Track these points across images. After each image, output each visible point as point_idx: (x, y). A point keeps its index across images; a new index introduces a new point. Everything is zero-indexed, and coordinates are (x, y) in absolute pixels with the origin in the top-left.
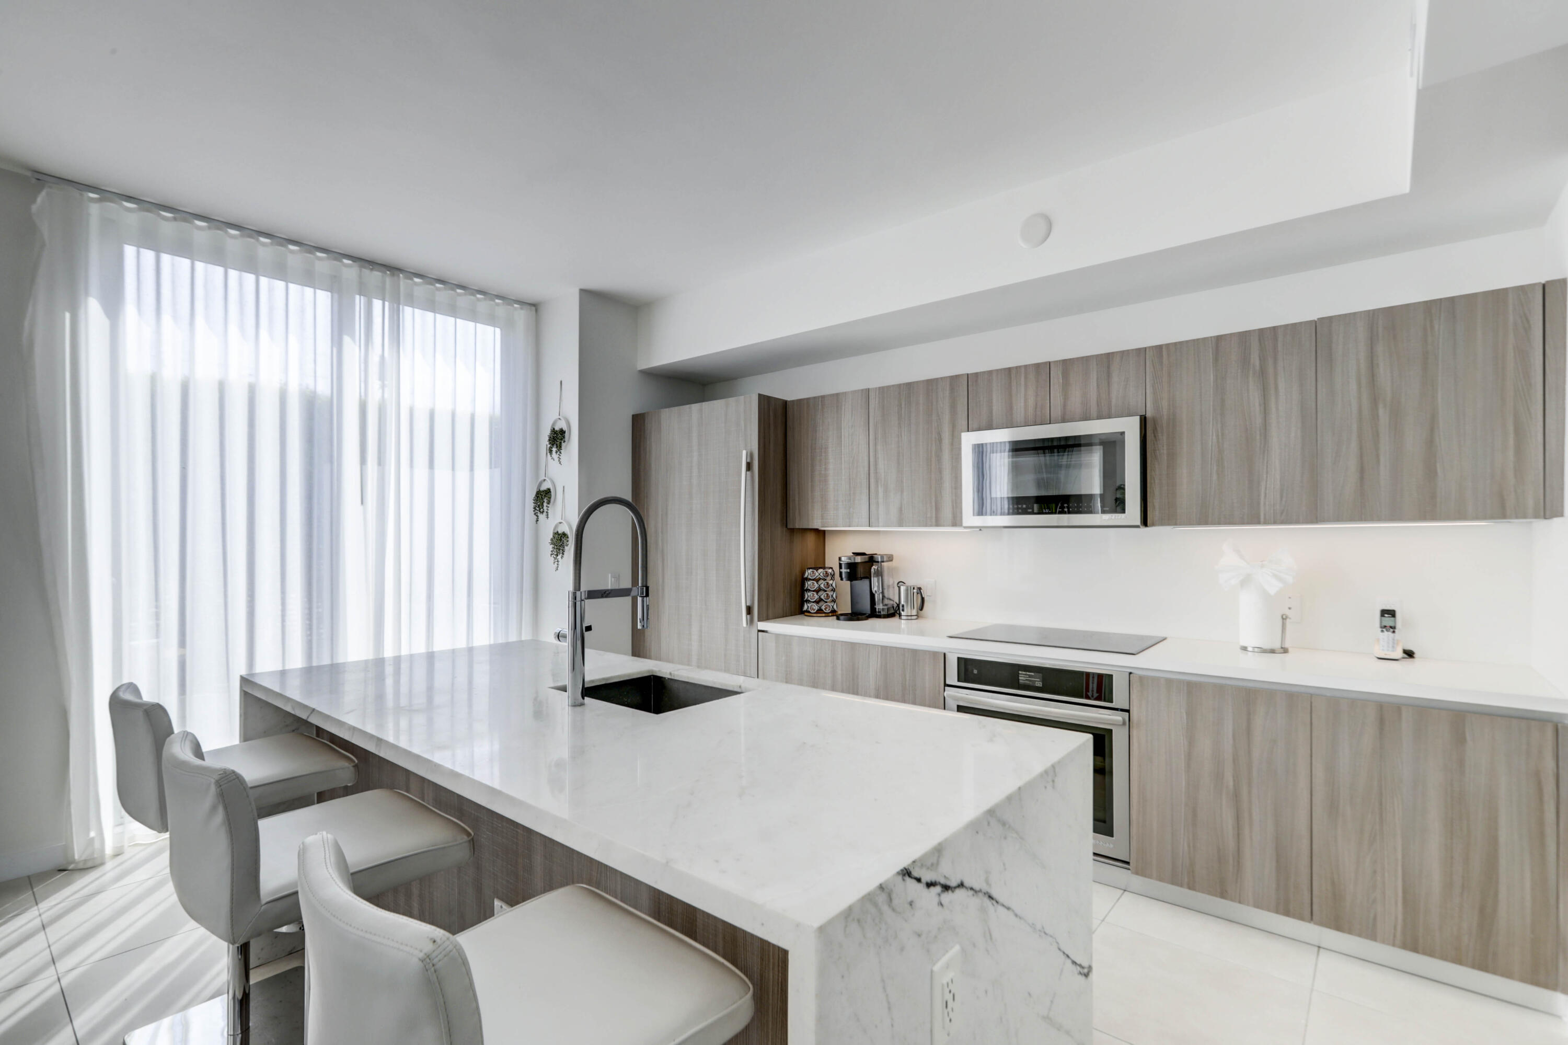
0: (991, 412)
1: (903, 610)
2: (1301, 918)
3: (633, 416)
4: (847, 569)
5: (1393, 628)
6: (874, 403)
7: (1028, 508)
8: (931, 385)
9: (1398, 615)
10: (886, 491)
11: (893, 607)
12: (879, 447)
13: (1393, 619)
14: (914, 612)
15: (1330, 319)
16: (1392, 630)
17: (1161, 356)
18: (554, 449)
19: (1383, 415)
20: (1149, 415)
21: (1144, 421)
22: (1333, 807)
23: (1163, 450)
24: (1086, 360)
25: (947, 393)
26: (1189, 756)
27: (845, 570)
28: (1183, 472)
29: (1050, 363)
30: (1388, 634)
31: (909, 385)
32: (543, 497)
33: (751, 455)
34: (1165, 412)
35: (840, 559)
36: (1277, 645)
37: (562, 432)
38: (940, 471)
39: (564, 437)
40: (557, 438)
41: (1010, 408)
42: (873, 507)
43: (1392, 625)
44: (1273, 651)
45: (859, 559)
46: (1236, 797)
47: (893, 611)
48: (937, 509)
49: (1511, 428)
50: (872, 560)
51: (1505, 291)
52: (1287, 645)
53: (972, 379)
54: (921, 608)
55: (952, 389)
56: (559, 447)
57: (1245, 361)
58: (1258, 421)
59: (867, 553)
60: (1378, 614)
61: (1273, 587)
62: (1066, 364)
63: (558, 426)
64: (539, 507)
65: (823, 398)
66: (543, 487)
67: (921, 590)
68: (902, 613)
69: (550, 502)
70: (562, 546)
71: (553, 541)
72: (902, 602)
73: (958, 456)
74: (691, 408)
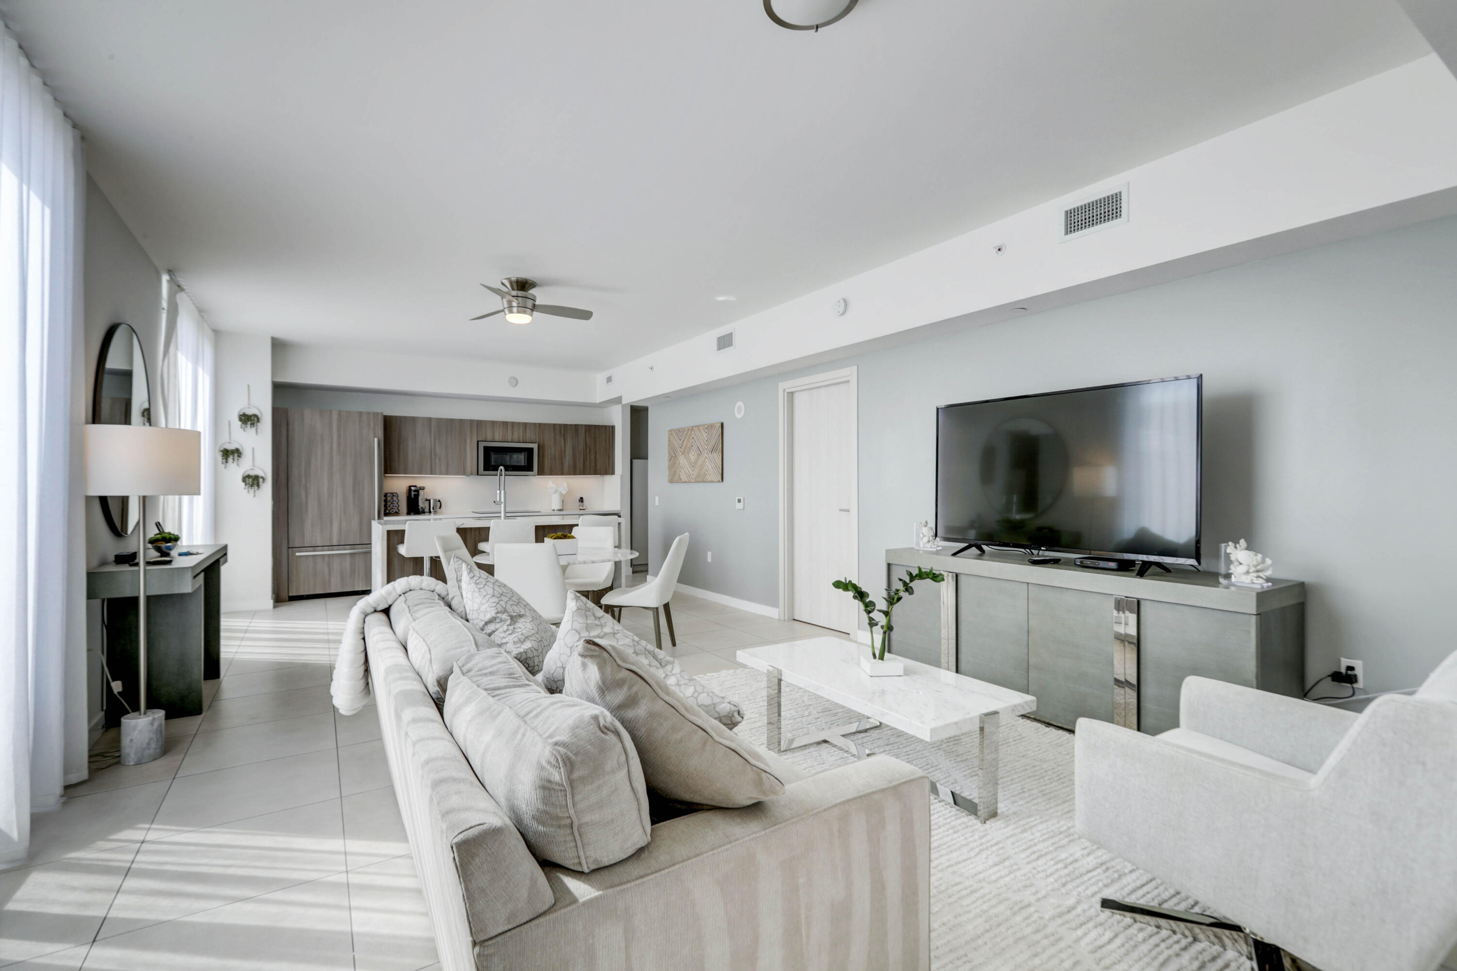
0: (486, 435)
4: (415, 492)
6: (433, 424)
8: (461, 422)
9: (583, 498)
10: (440, 460)
11: (427, 509)
12: (436, 442)
14: (436, 511)
15: (578, 424)
16: (582, 502)
17: (540, 426)
18: (247, 426)
20: (539, 443)
23: (543, 454)
24: (519, 424)
28: (548, 460)
29: (507, 422)
31: (451, 420)
32: (229, 454)
33: (379, 440)
34: (542, 443)
37: (255, 417)
38: (465, 453)
39: (257, 420)
41: (492, 434)
42: (433, 467)
44: (561, 510)
45: (412, 489)
48: (464, 468)
50: (416, 489)
52: (563, 508)
53: (478, 422)
54: (440, 508)
55: (470, 425)
57: (561, 432)
58: (563, 446)
59: (418, 487)
62: (512, 423)
63: (250, 412)
64: (227, 459)
65: (405, 417)
66: (231, 447)
67: (439, 501)
68: (432, 510)
69: (239, 457)
70: (257, 483)
71: (244, 480)
72: (432, 506)
73: (474, 448)
74: (331, 412)
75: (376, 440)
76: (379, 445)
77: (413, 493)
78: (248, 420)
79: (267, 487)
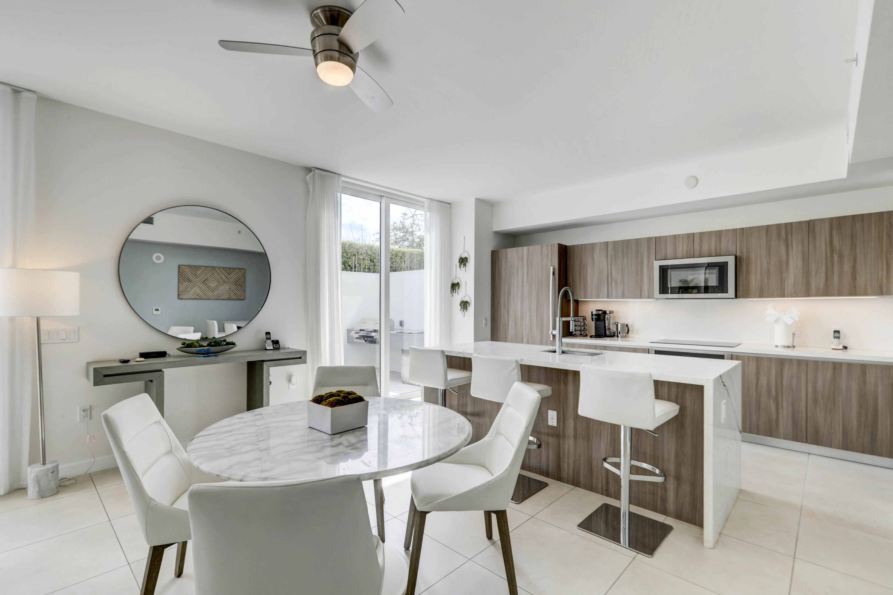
0: (667, 252)
1: (620, 334)
2: (803, 442)
3: (492, 251)
4: (596, 316)
5: (839, 338)
6: (610, 247)
7: (684, 291)
8: (638, 242)
9: (841, 332)
10: (616, 283)
11: (613, 333)
12: (613, 266)
13: (838, 334)
14: (624, 335)
15: (815, 220)
16: (838, 338)
17: (743, 232)
18: (462, 266)
19: (836, 257)
20: (738, 255)
21: (736, 257)
22: (815, 400)
23: (744, 269)
24: (710, 233)
25: (646, 244)
26: (757, 385)
27: (595, 317)
28: (753, 278)
29: (694, 233)
30: (836, 340)
31: (628, 241)
32: (455, 286)
33: (554, 269)
34: (745, 254)
35: (592, 312)
36: (790, 344)
37: (466, 258)
38: (642, 276)
39: (467, 261)
40: (463, 261)
41: (675, 251)
42: (610, 291)
43: (838, 336)
44: (789, 347)
45: (600, 312)
46: (777, 398)
47: (613, 335)
48: (641, 292)
49: (885, 262)
50: (605, 313)
51: (883, 212)
52: (795, 345)
53: (657, 239)
54: (628, 333)
55: (648, 243)
56: (465, 265)
57: (779, 235)
58: (784, 258)
59: (603, 310)
60: (832, 332)
61: (790, 322)
62: (701, 234)
63: (464, 256)
64: (453, 290)
65: (585, 244)
66: (455, 282)
67: (627, 325)
68: (619, 335)
69: (459, 288)
70: (467, 307)
71: (461, 304)
72: (619, 330)
73: (651, 270)
74: (523, 248)
75: (552, 268)
76: (554, 273)
79: (471, 308)
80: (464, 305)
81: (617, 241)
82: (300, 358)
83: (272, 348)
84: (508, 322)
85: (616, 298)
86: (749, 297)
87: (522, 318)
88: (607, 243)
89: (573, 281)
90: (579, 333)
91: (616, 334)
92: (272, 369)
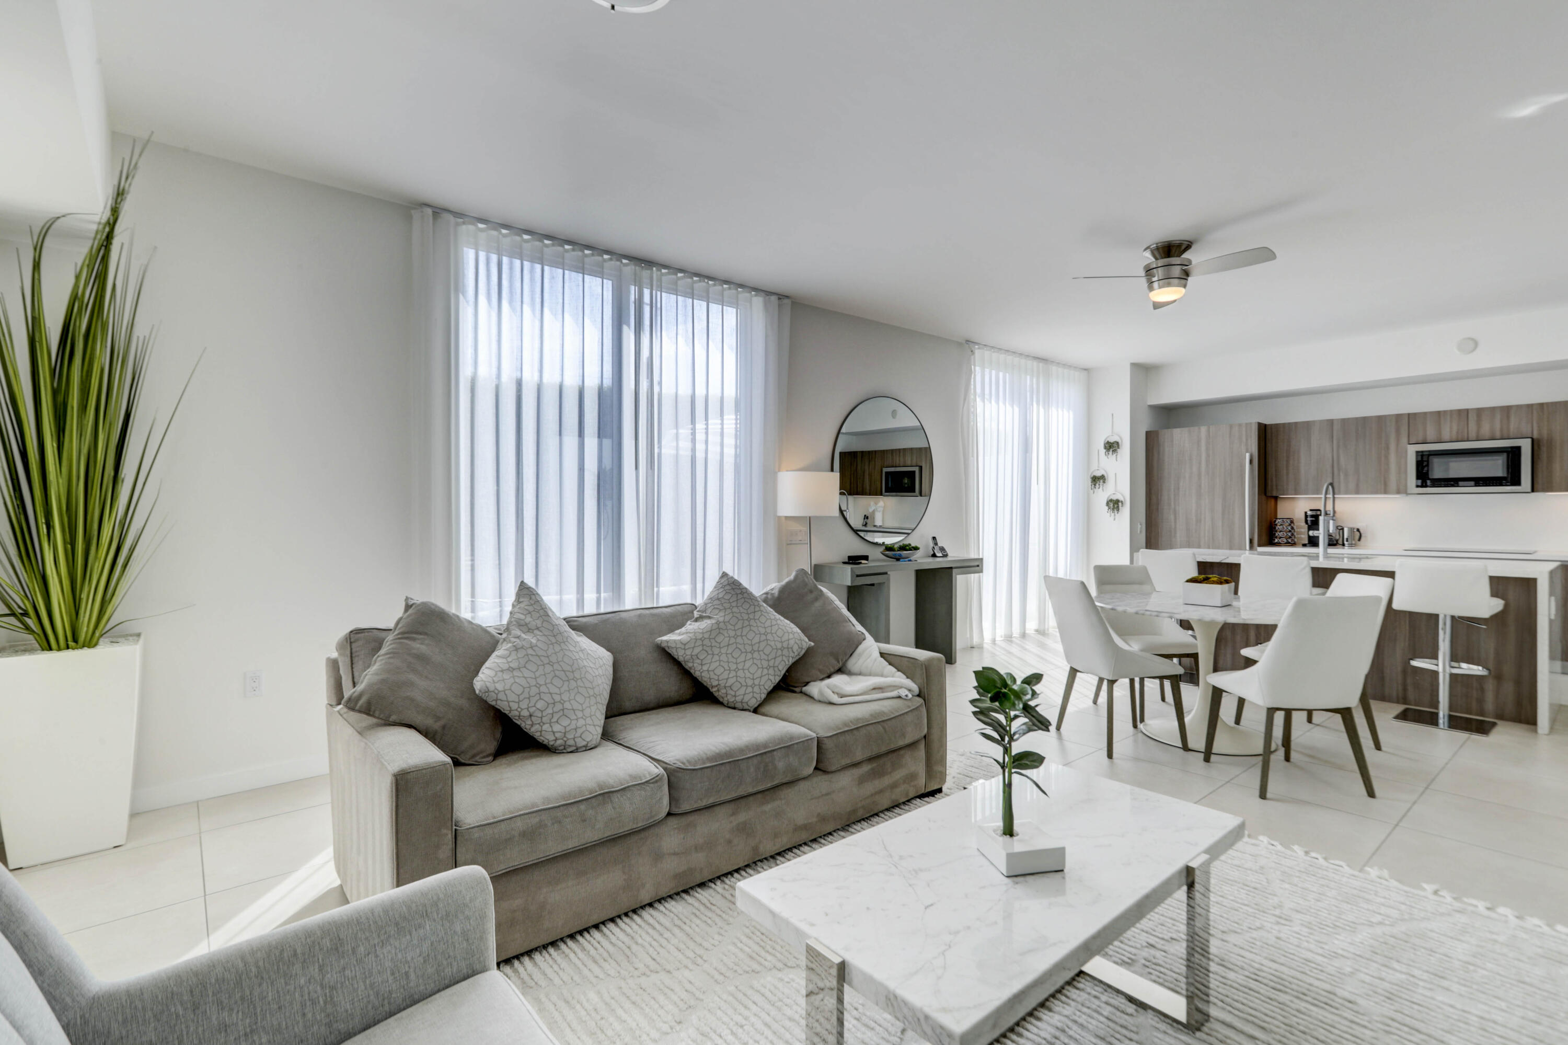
0: (1426, 434)
1: (1347, 541)
3: (1147, 433)
4: (1312, 518)
6: (1336, 427)
7: (1452, 484)
8: (1380, 420)
10: (1346, 475)
11: (1335, 540)
12: (1341, 451)
14: (1356, 543)
17: (1542, 408)
18: (1110, 453)
20: (1535, 437)
21: (1533, 440)
23: (1545, 455)
24: (1493, 409)
25: (1394, 423)
28: (1557, 466)
29: (1468, 409)
31: (1365, 420)
32: (1097, 480)
33: (1251, 456)
34: (1545, 436)
35: (1306, 513)
37: (1117, 443)
38: (1387, 463)
39: (1118, 446)
41: (1439, 431)
42: (1336, 484)
47: (1336, 542)
48: (1386, 484)
53: (1411, 417)
54: (1359, 540)
55: (1397, 421)
56: (1114, 451)
59: (1317, 509)
62: (1479, 410)
63: (1112, 440)
64: (1095, 485)
65: (1296, 423)
66: (1098, 474)
67: (1358, 530)
68: (1346, 543)
69: (1104, 482)
70: (1118, 507)
71: (1108, 504)
72: (1346, 537)
73: (1402, 455)
74: (1199, 429)
75: (1248, 455)
76: (1251, 462)
77: (1309, 519)
78: (1112, 447)
79: (1126, 511)
80: (1114, 505)
81: (1348, 419)
82: (978, 566)
83: (941, 555)
84: (1175, 528)
85: (1346, 493)
86: (1552, 491)
87: (1199, 521)
88: (1331, 422)
89: (1276, 470)
90: (1285, 541)
91: (1340, 542)
92: (958, 577)
